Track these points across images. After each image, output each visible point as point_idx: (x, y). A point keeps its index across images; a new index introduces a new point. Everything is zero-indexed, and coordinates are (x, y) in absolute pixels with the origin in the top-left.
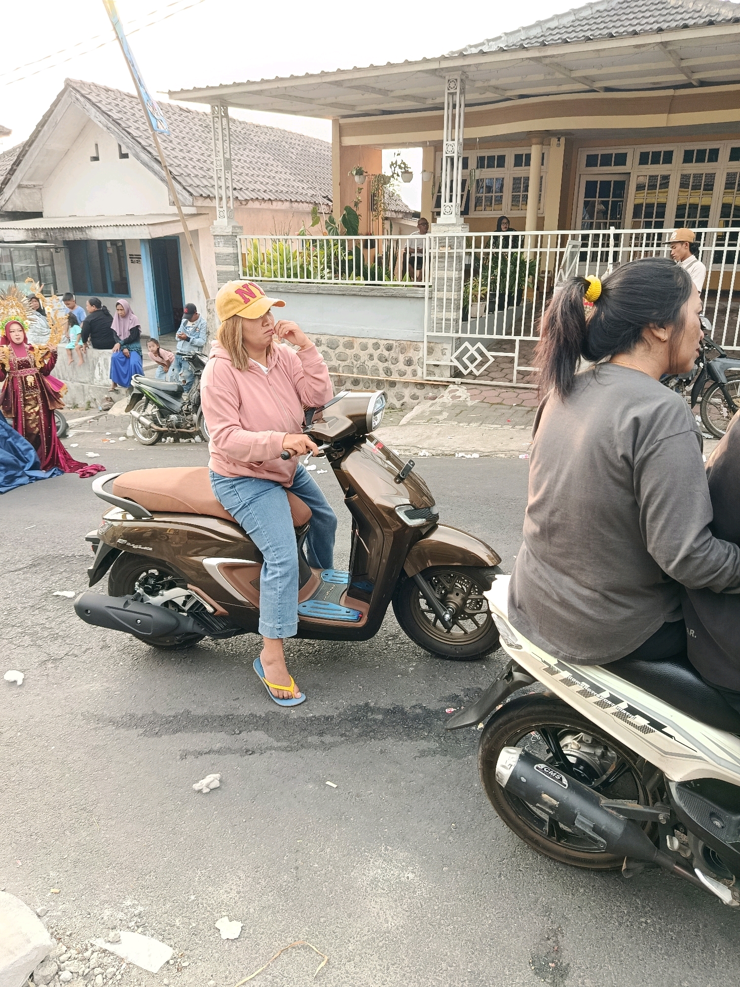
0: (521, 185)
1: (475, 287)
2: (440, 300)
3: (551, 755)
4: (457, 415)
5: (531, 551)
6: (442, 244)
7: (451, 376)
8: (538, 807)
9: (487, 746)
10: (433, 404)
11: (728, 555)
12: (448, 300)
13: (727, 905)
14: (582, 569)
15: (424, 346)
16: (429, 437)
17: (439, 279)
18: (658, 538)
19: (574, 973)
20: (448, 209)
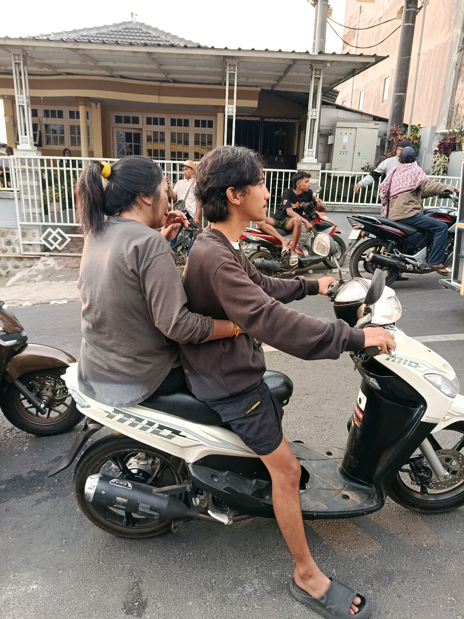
0: (75, 130)
1: (51, 193)
2: (27, 200)
3: (121, 472)
4: (49, 276)
5: (88, 341)
6: (23, 163)
7: (42, 251)
8: (116, 507)
9: (78, 480)
10: (30, 271)
11: (198, 320)
12: (33, 200)
13: (227, 525)
14: (120, 345)
15: (19, 231)
16: (29, 293)
17: (23, 186)
18: (159, 316)
19: (150, 603)
20: (24, 140)
